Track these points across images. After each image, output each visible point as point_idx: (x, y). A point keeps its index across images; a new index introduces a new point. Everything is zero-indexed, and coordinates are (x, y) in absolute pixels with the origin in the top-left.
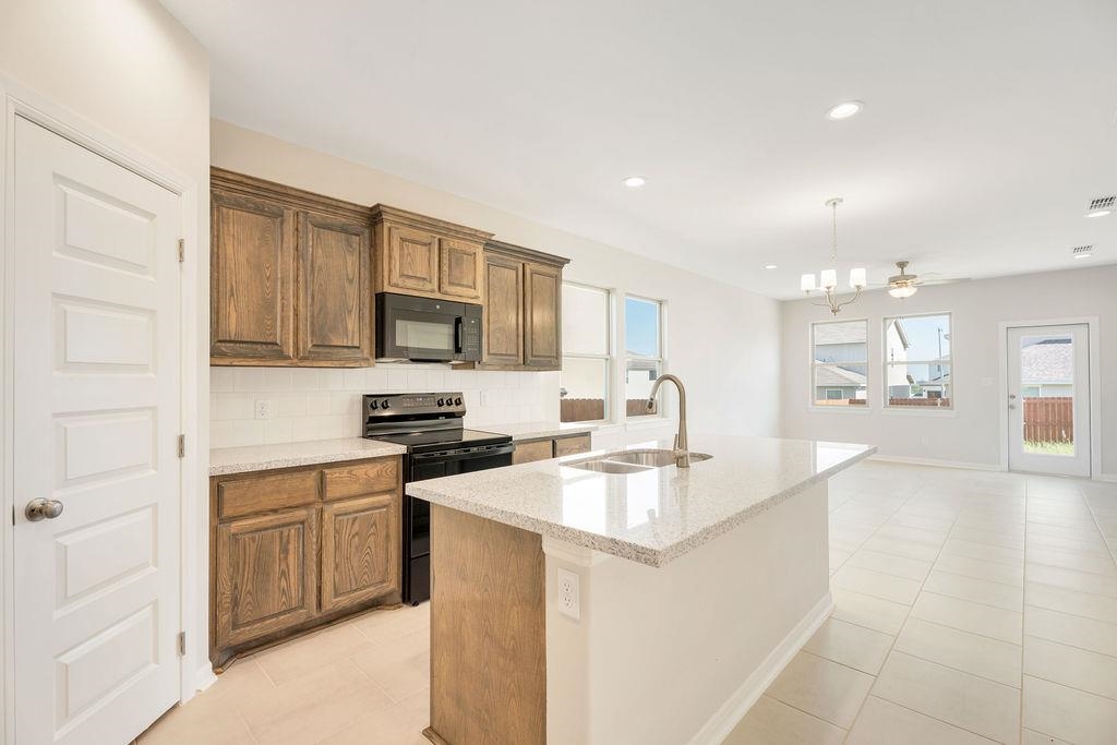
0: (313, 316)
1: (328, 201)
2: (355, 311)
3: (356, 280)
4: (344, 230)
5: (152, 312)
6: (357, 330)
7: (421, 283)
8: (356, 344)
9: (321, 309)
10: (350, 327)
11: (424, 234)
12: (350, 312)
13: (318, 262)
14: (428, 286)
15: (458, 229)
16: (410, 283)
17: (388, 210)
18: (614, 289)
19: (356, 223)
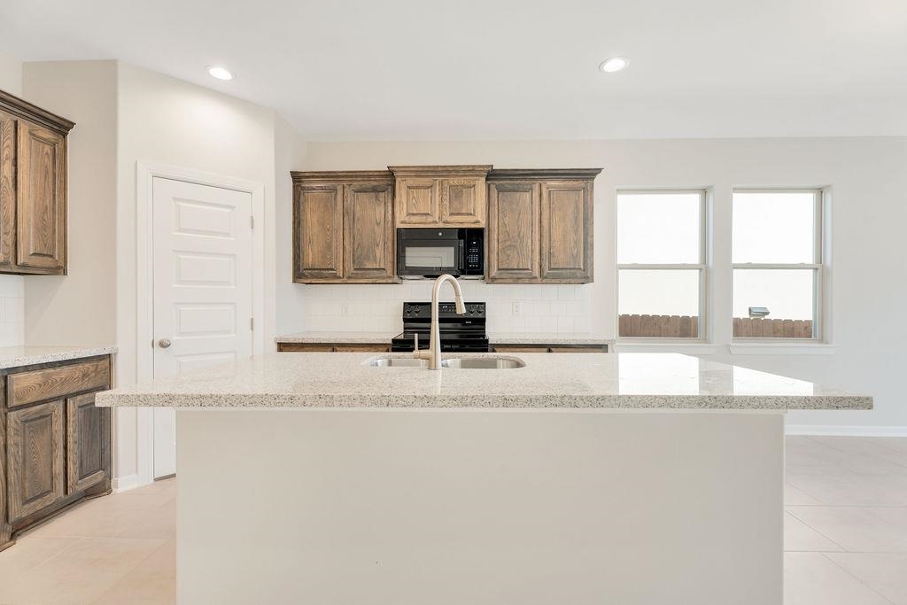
0: (354, 250)
1: (362, 174)
2: (381, 244)
3: (382, 223)
4: (375, 190)
5: (234, 255)
6: (383, 256)
7: (425, 217)
8: (382, 267)
9: (359, 245)
10: (378, 255)
11: (427, 179)
12: (378, 245)
13: (357, 215)
14: (430, 219)
15: (456, 169)
16: (414, 219)
17: (396, 169)
18: (710, 187)
19: (383, 183)
